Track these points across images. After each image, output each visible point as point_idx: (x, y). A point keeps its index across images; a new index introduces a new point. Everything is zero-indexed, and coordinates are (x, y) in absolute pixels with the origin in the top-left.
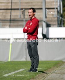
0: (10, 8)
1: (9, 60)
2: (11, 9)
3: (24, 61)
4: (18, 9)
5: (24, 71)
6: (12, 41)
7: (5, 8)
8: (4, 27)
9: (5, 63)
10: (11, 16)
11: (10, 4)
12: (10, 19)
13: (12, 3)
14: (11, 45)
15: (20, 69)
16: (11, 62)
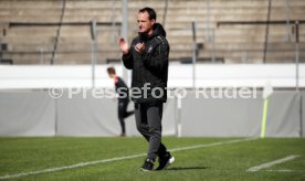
0: (265, 19)
1: (262, 135)
2: (268, 23)
3: (297, 139)
4: (284, 22)
5: (295, 160)
6: (267, 93)
7: (254, 19)
8: (251, 63)
9: (252, 141)
10: (266, 37)
11: (266, 12)
12: (266, 43)
13: (269, 8)
14: (266, 104)
15: (285, 156)
16: (266, 139)
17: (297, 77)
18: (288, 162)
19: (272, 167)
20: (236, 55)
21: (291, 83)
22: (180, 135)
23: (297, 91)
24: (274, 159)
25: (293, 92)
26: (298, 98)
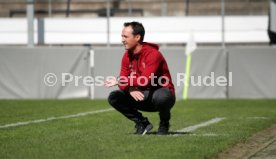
5: (221, 122)
6: (190, 49)
8: (173, 16)
14: (188, 60)
15: (210, 119)
17: (223, 31)
18: (213, 125)
19: (196, 131)
20: (155, 7)
21: (216, 38)
22: (93, 97)
23: (223, 47)
24: (199, 122)
25: (219, 48)
26: (224, 54)
